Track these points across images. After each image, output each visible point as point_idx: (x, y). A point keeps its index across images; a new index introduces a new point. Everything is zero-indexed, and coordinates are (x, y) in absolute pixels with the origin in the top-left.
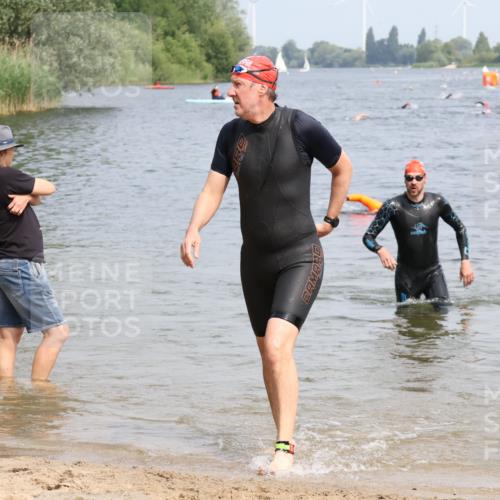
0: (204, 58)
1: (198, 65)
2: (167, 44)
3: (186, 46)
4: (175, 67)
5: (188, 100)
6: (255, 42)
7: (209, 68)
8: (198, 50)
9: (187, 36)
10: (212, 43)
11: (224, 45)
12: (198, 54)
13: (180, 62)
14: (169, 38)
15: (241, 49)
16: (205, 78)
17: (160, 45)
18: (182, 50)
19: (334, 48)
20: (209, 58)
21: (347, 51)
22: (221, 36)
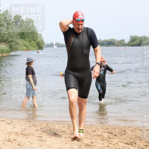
0: (36, 46)
1: (35, 47)
2: (29, 43)
3: (33, 43)
4: (31, 47)
5: (33, 53)
6: (45, 43)
7: (37, 47)
8: (35, 44)
9: (33, 42)
10: (38, 43)
11: (40, 43)
12: (35, 45)
13: (32, 46)
14: (30, 42)
15: (43, 44)
16: (36, 49)
17: (28, 43)
18: (32, 44)
19: (60, 44)
20: (37, 46)
21: (62, 44)
22: (39, 42)
